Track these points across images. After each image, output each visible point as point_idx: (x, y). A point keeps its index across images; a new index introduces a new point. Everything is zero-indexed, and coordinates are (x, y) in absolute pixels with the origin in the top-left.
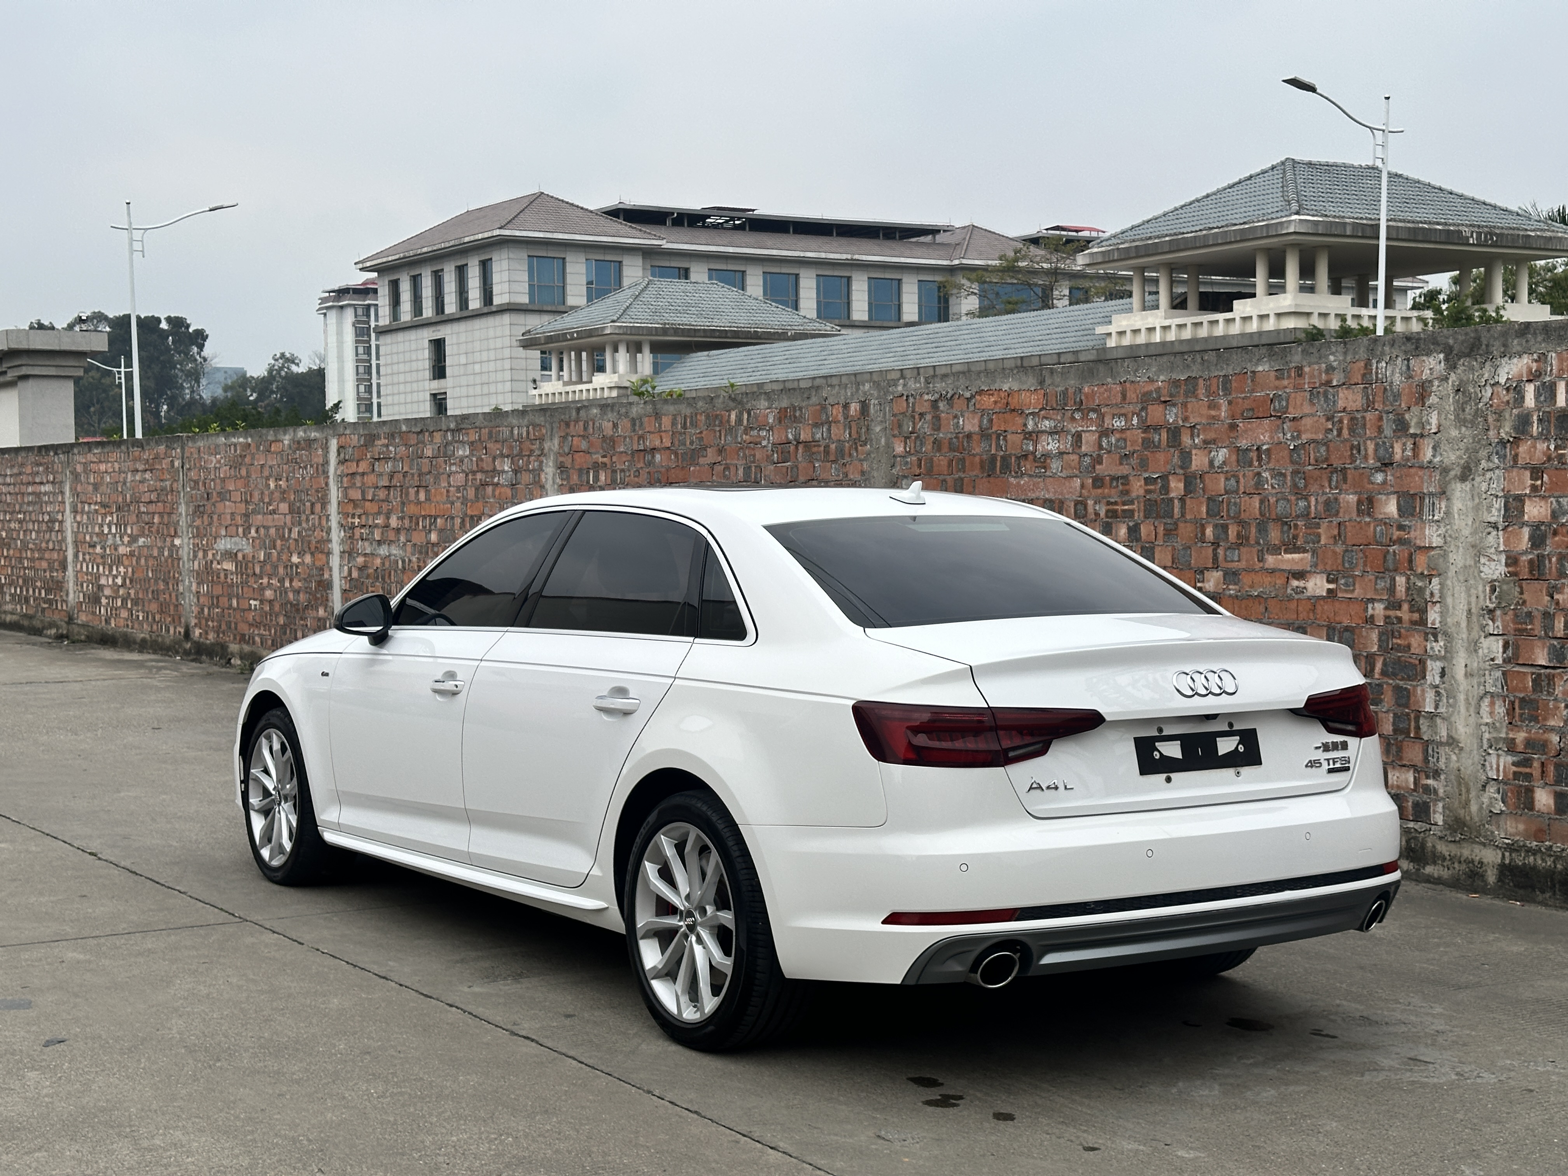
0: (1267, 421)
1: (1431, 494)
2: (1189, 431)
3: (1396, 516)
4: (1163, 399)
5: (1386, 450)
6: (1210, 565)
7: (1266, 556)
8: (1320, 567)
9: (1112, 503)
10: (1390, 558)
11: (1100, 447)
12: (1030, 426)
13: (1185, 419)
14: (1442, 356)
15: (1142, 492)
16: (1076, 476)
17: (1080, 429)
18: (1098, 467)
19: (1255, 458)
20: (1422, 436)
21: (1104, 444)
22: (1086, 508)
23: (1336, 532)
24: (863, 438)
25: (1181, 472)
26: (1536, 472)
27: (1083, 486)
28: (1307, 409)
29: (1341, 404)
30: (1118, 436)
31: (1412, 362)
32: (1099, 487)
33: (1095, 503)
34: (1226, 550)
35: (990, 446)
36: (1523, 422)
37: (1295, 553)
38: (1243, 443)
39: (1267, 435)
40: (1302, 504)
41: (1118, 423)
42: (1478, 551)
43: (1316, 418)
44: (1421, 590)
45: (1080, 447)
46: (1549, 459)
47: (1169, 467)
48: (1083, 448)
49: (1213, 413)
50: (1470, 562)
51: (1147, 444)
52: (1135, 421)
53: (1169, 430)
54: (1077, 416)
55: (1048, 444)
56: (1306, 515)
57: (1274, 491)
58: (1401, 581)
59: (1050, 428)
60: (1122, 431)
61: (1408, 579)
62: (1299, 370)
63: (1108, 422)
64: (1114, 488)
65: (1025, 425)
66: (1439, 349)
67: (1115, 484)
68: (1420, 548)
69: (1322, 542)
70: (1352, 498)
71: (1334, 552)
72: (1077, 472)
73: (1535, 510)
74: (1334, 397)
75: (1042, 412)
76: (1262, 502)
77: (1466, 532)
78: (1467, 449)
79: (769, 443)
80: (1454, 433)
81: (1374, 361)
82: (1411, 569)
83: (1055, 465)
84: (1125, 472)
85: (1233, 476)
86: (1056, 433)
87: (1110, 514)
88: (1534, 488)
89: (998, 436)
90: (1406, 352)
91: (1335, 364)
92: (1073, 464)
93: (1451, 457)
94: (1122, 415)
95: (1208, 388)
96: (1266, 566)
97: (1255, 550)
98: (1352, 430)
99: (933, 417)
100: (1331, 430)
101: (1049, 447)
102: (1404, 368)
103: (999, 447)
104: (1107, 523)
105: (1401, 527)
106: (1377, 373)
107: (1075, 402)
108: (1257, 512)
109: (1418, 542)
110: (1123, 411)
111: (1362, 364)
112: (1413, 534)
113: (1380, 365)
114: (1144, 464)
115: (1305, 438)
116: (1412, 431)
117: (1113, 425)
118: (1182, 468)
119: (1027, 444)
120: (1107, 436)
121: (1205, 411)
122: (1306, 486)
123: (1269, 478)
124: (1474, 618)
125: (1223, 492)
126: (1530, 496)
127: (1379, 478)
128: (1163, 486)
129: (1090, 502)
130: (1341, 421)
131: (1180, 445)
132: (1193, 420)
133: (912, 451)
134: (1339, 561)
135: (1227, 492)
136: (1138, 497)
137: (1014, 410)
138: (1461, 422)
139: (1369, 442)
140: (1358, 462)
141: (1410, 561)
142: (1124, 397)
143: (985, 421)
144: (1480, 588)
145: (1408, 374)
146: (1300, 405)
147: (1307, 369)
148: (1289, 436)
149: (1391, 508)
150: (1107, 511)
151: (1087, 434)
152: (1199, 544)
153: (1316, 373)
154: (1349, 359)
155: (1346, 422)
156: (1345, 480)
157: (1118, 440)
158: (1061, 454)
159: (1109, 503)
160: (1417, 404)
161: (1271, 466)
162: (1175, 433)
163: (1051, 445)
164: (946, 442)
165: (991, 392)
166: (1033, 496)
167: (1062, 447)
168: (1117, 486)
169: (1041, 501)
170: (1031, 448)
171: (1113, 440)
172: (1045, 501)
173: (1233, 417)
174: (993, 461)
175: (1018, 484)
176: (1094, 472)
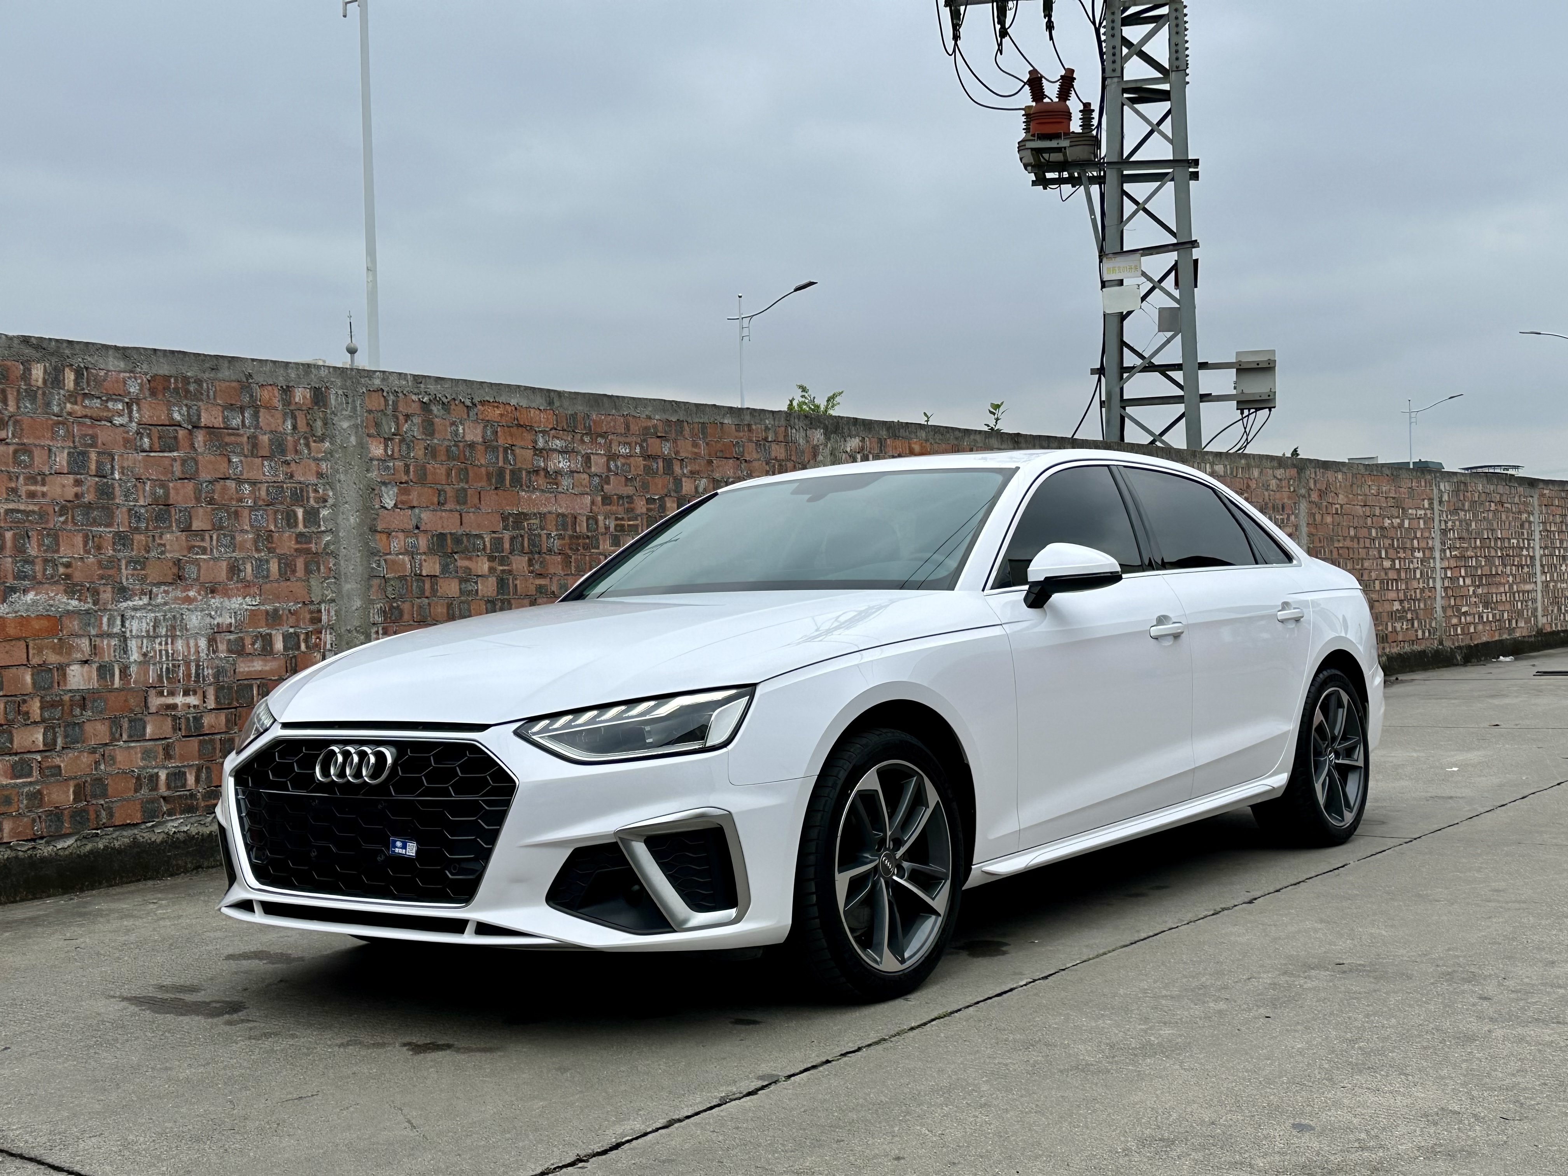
0: (731, 461)
2: (678, 463)
4: (659, 434)
9: (620, 519)
11: (609, 469)
12: (541, 444)
13: (677, 453)
14: (822, 430)
15: (644, 510)
16: (587, 494)
17: (589, 451)
18: (606, 487)
21: (612, 466)
22: (597, 523)
24: (319, 434)
25: (675, 495)
27: (593, 503)
28: (755, 455)
29: (773, 454)
30: (623, 461)
31: (808, 432)
32: (608, 504)
33: (605, 518)
35: (497, 458)
38: (717, 476)
39: (732, 471)
41: (623, 450)
43: (760, 462)
45: (590, 467)
47: (665, 490)
48: (593, 469)
49: (696, 450)
51: (648, 470)
52: (638, 450)
53: (664, 460)
54: (586, 439)
55: (559, 462)
59: (562, 447)
60: (627, 457)
62: (749, 425)
63: (615, 448)
64: (621, 505)
65: (536, 442)
66: (822, 426)
67: (621, 502)
72: (588, 490)
74: (769, 448)
75: (553, 432)
79: (131, 420)
83: (565, 482)
84: (631, 493)
86: (567, 453)
87: (619, 528)
89: (505, 450)
90: (806, 425)
91: (770, 426)
92: (584, 482)
94: (627, 443)
95: (692, 430)
99: (423, 421)
101: (561, 465)
102: (804, 435)
103: (506, 459)
104: (616, 536)
106: (791, 436)
107: (585, 427)
110: (628, 440)
111: (783, 429)
113: (792, 431)
114: (645, 487)
117: (619, 451)
118: (675, 491)
119: (538, 460)
120: (615, 461)
121: (690, 449)
128: (660, 506)
129: (601, 518)
130: (774, 466)
131: (673, 473)
132: (683, 455)
133: (396, 455)
136: (642, 514)
137: (522, 426)
142: (628, 428)
143: (489, 433)
145: (806, 439)
146: (751, 452)
147: (754, 427)
148: (745, 473)
150: (616, 526)
151: (596, 457)
153: (759, 431)
154: (776, 423)
155: (777, 467)
157: (623, 465)
158: (572, 472)
159: (617, 519)
162: (668, 463)
163: (563, 464)
164: (443, 448)
165: (496, 404)
166: (545, 510)
167: (572, 466)
168: (623, 503)
169: (554, 516)
170: (542, 464)
171: (619, 464)
172: (558, 515)
173: (710, 455)
174: (501, 473)
175: (529, 497)
176: (603, 491)
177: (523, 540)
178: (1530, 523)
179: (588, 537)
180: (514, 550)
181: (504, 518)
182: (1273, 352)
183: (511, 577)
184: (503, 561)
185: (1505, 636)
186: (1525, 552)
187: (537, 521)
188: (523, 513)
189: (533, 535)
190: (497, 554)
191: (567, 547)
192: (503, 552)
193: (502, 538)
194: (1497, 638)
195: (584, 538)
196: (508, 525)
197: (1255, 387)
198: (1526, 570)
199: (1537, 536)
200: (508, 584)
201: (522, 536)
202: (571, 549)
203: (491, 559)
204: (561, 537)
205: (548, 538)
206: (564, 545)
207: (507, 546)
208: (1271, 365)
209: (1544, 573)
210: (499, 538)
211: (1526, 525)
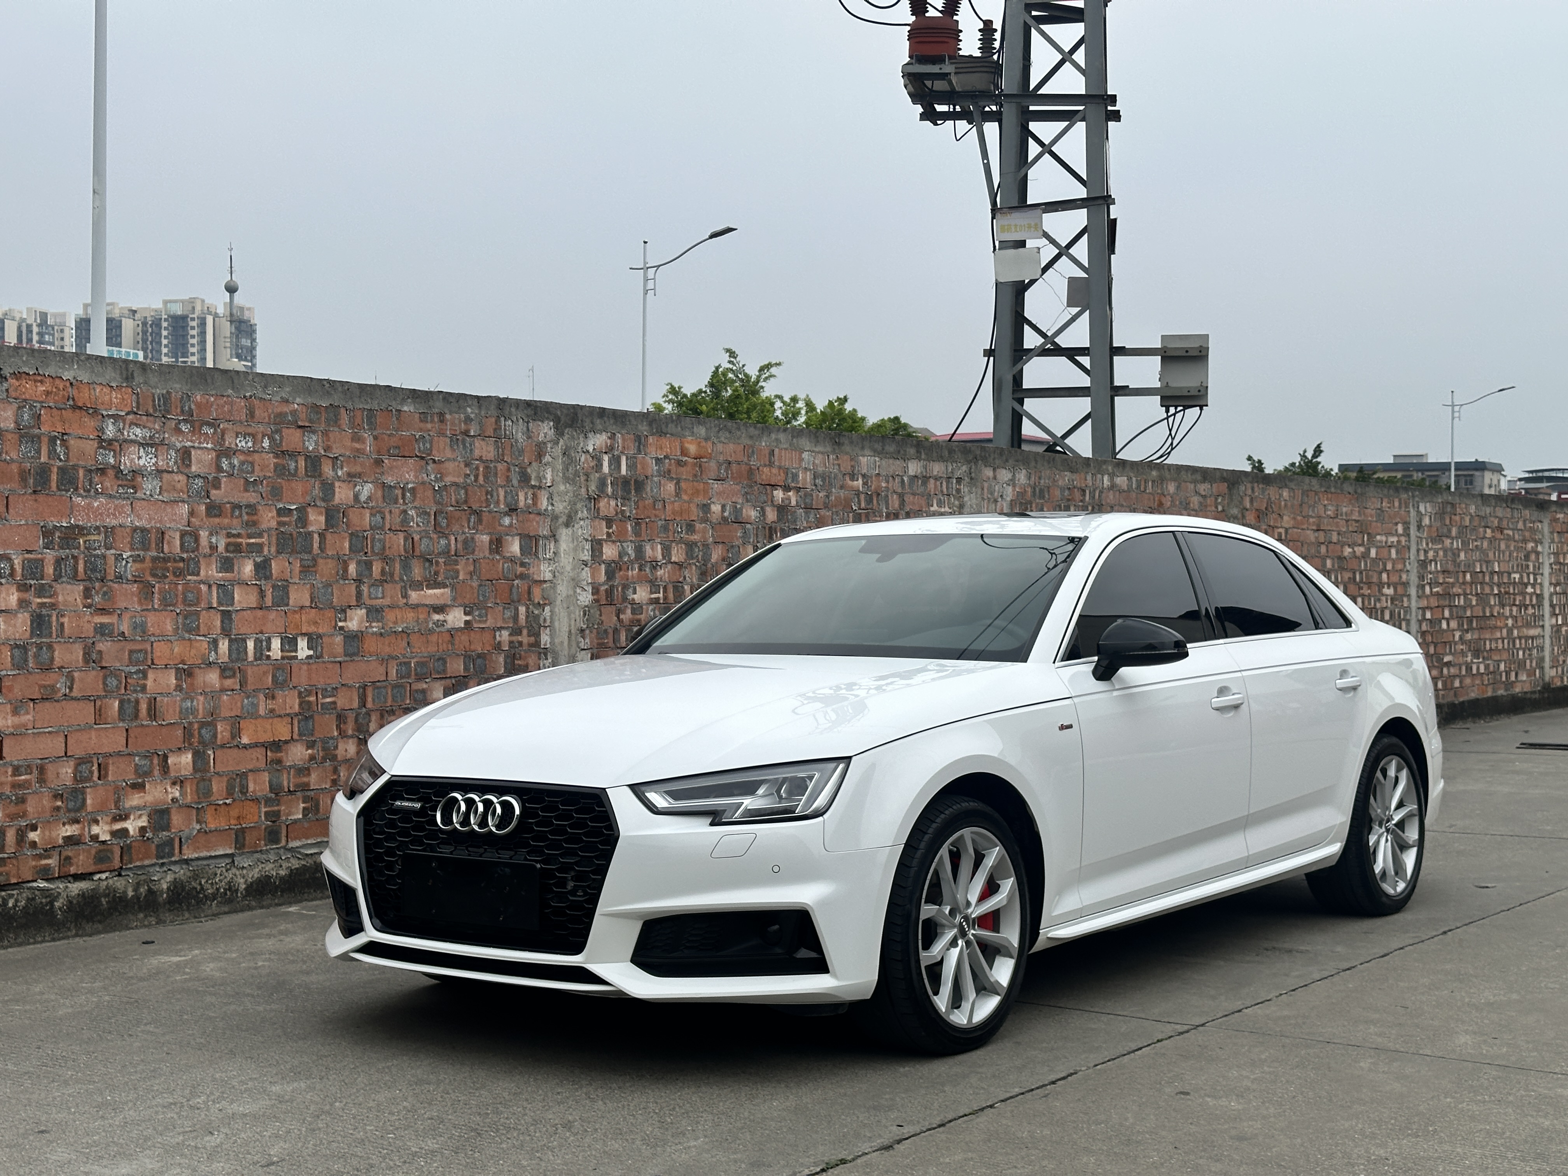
0: (411, 461)
1: (545, 537)
2: (330, 462)
3: (519, 555)
4: (300, 423)
5: (513, 497)
6: (354, 603)
7: (410, 592)
8: (460, 601)
9: (234, 536)
10: (514, 590)
11: (219, 469)
12: (110, 431)
13: (327, 449)
14: (552, 424)
15: (273, 524)
16: (183, 501)
17: (189, 444)
18: (213, 492)
19: (400, 496)
20: (540, 488)
21: (225, 464)
22: (197, 539)
23: (472, 568)
25: (323, 504)
26: (609, 522)
27: (192, 513)
28: (449, 454)
29: (477, 453)
30: (242, 458)
31: (531, 425)
32: (216, 516)
33: (211, 534)
34: (369, 587)
35: (39, 452)
36: (602, 484)
37: (436, 588)
38: (390, 480)
39: (412, 474)
40: (443, 542)
41: (243, 444)
42: (576, 583)
43: (457, 464)
44: (538, 616)
45: (189, 466)
46: (617, 514)
47: (308, 498)
48: (194, 469)
49: (357, 446)
50: (571, 592)
51: (281, 471)
52: (266, 443)
53: (307, 457)
54: (184, 428)
55: (139, 458)
56: (446, 552)
57: (419, 529)
58: (522, 610)
59: (144, 438)
60: (249, 452)
61: (528, 608)
62: (441, 415)
63: (229, 441)
64: (237, 518)
65: (102, 430)
66: (551, 417)
67: (237, 513)
68: (536, 581)
69: (461, 577)
70: (486, 538)
71: (471, 587)
72: (185, 496)
73: (609, 552)
74: (471, 445)
75: (130, 417)
76: (406, 539)
77: (568, 568)
78: (570, 501)
80: (562, 488)
81: (502, 419)
82: (530, 600)
83: (149, 486)
84: (253, 501)
85: (379, 512)
86: (152, 446)
87: (231, 548)
88: (608, 535)
89: (52, 440)
90: (528, 416)
91: (472, 416)
92: (178, 486)
93: (560, 507)
94: (249, 435)
95: (352, 419)
96: (410, 602)
97: (398, 587)
98: (486, 477)
100: (469, 475)
101: (142, 462)
102: (525, 429)
103: (52, 453)
104: (227, 559)
105: (523, 565)
106: (505, 429)
107: (182, 411)
108: (402, 549)
109: (536, 577)
110: (250, 430)
111: (493, 420)
112: (531, 570)
113: (507, 423)
114: (276, 493)
115: (449, 479)
116: (533, 483)
117: (237, 445)
118: (323, 500)
119: (105, 455)
120: (228, 457)
121: (348, 443)
122: (448, 525)
123: (415, 516)
124: (573, 638)
125: (368, 528)
126: (606, 541)
127: (507, 521)
128: (299, 518)
129: (204, 534)
130: (477, 468)
131: (320, 475)
132: (336, 452)
134: (476, 595)
135: (371, 528)
136: (269, 529)
137: (80, 408)
138: (566, 479)
139: (500, 489)
140: (492, 506)
141: (529, 593)
142: (251, 414)
143: (26, 416)
144: (577, 613)
145: (528, 434)
146: (442, 450)
147: (448, 416)
148: (433, 477)
149: (515, 547)
150: (228, 545)
151: (199, 452)
152: (341, 582)
153: (457, 422)
154: (483, 413)
155: (481, 469)
156: (480, 521)
157: (242, 463)
158: (159, 472)
159: (229, 535)
160: (536, 461)
161: (416, 504)
162: (314, 463)
163: (145, 460)
165: (39, 378)
166: (114, 522)
167: (161, 463)
168: (241, 515)
169: (128, 530)
170: (112, 461)
171: (236, 462)
172: (135, 529)
173: (379, 452)
174: (43, 473)
175: (89, 505)
176: (208, 497)
177: (76, 562)
178: (1538, 554)
179: (182, 560)
180: (61, 577)
181: (47, 533)
182: (1207, 337)
183: (54, 613)
184: (41, 591)
185: (1501, 692)
186: (1530, 590)
187: (101, 537)
188: (78, 526)
189: (92, 555)
190: (32, 582)
191: (147, 573)
192: (42, 579)
193: (42, 560)
194: (1489, 694)
195: (175, 561)
196: (52, 542)
197: (1184, 380)
198: (1530, 611)
199: (1546, 571)
200: (50, 623)
201: (75, 558)
202: (154, 575)
203: (23, 588)
204: (137, 559)
205: (116, 559)
206: (143, 570)
207: (50, 570)
208: (1203, 353)
209: (1554, 614)
210: (36, 560)
211: (1533, 557)
